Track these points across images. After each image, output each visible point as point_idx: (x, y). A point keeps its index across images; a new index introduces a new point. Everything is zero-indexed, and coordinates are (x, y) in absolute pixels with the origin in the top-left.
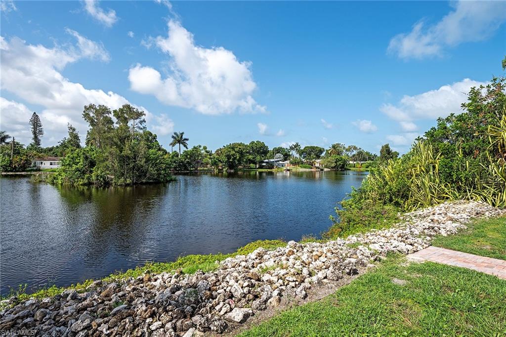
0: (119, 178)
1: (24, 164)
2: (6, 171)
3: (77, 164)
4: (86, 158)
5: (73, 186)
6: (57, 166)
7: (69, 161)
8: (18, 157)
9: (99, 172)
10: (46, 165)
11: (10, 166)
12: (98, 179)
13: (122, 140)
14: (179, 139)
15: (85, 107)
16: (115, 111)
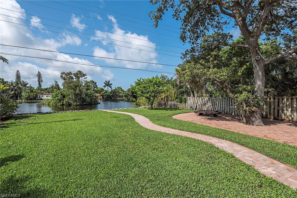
0: (74, 102)
1: (35, 97)
2: (27, 100)
3: (58, 97)
4: (62, 94)
5: (56, 105)
6: (50, 98)
7: (55, 96)
8: (33, 94)
9: (67, 100)
10: (45, 97)
11: (29, 98)
12: (66, 103)
13: (76, 87)
14: (108, 84)
15: (61, 73)
16: (74, 74)
